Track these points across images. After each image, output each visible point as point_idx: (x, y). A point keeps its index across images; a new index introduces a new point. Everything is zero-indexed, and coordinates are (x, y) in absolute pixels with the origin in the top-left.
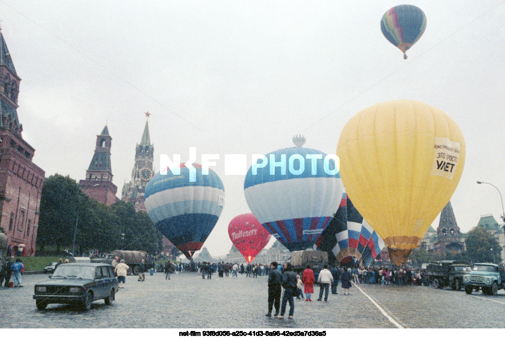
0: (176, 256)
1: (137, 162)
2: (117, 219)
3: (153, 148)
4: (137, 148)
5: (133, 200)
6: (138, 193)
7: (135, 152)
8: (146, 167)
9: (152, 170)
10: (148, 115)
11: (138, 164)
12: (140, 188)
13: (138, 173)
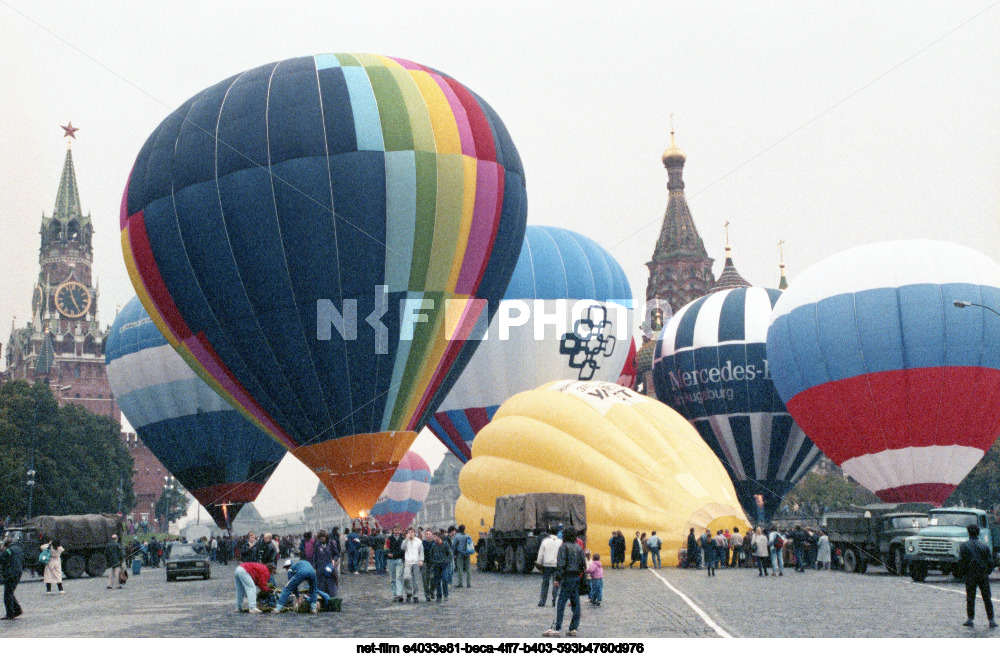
0: (170, 519)
1: (44, 267)
2: (11, 431)
3: (89, 226)
4: (43, 227)
5: (44, 373)
6: (55, 355)
7: (40, 240)
8: (73, 279)
9: (89, 286)
10: (70, 131)
11: (51, 272)
12: (60, 338)
13: (52, 297)
